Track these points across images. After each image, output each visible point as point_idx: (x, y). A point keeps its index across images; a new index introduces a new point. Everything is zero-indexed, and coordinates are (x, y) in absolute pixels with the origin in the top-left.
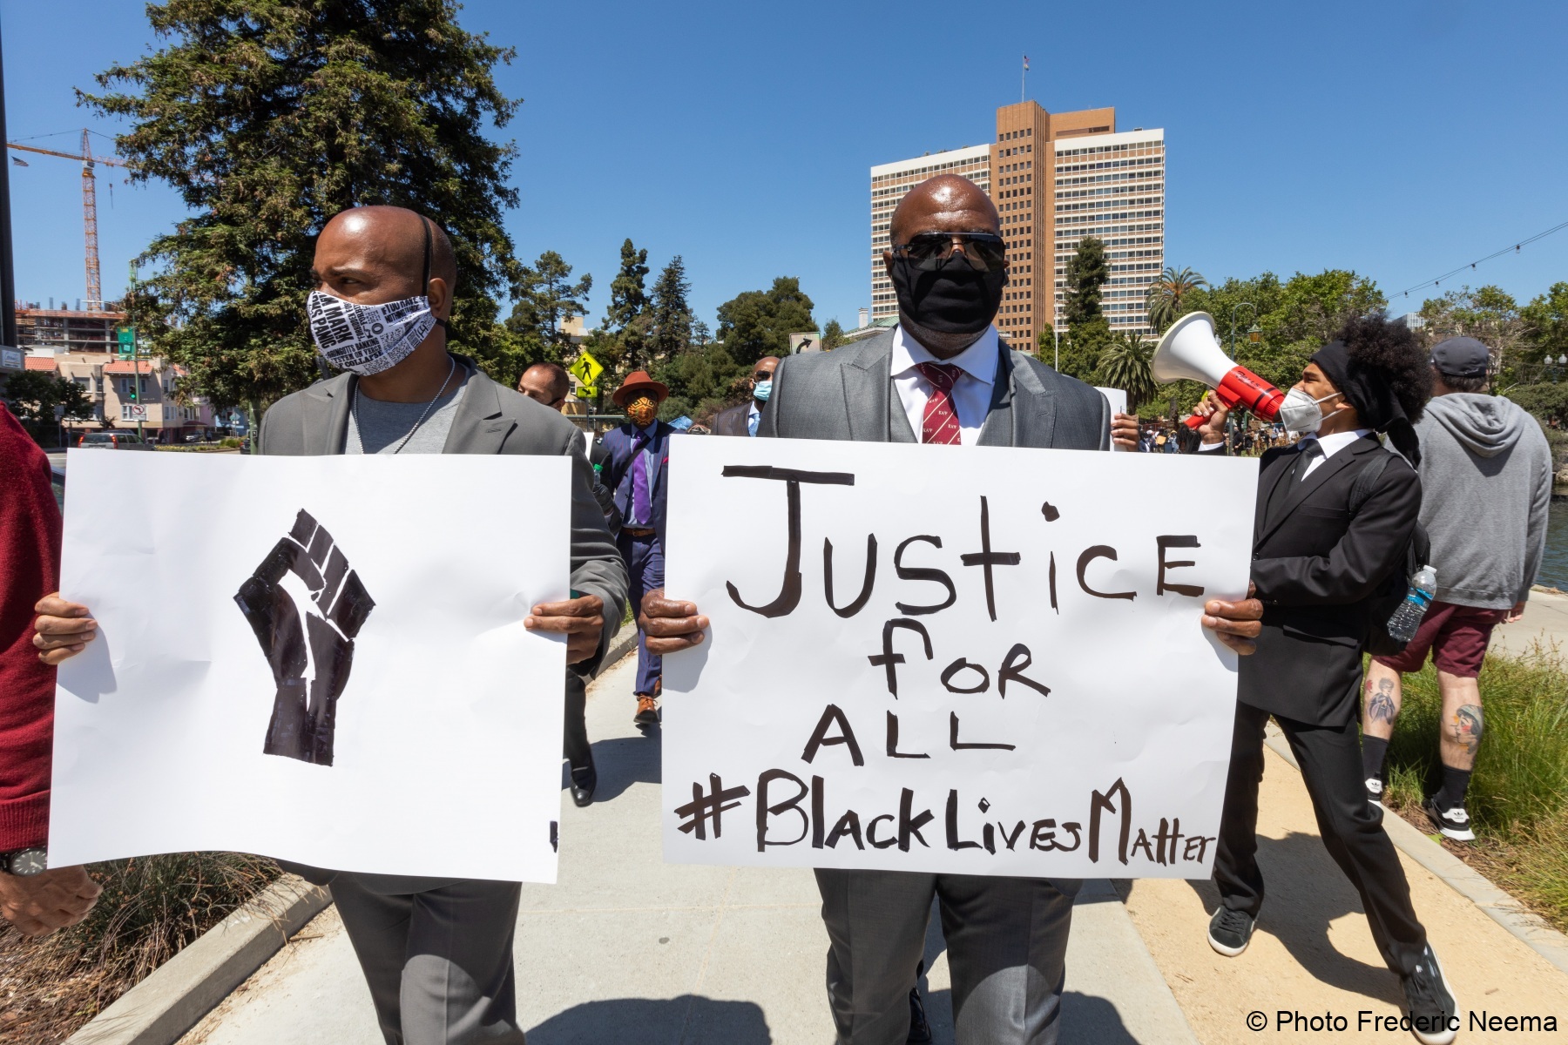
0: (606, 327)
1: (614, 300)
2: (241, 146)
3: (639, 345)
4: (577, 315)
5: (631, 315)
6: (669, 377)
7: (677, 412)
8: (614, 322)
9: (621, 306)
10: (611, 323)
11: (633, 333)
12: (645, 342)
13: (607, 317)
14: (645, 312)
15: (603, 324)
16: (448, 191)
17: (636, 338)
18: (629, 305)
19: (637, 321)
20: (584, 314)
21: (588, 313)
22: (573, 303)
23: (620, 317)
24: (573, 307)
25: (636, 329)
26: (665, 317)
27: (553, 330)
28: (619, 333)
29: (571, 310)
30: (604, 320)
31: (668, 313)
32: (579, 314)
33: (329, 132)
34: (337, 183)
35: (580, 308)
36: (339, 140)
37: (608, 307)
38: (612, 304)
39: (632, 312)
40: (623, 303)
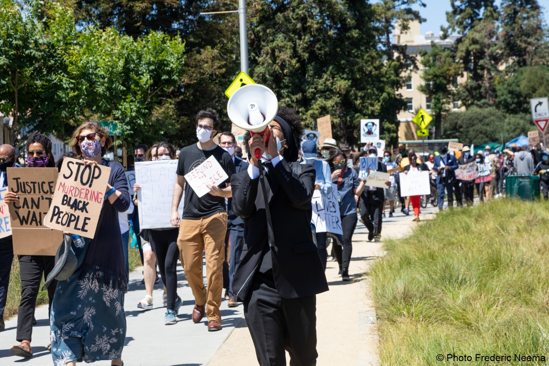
0: (445, 37)
1: (453, 5)
2: (268, 31)
3: (480, 55)
4: (414, 25)
5: (472, 21)
6: (511, 92)
7: (518, 131)
8: (454, 30)
9: (462, 11)
10: (450, 31)
11: (474, 42)
12: (488, 51)
13: (446, 25)
14: (487, 17)
15: (441, 33)
16: (353, 37)
17: (478, 47)
18: (469, 10)
19: (478, 27)
20: (420, 22)
21: (425, 20)
22: (409, 11)
23: (460, 23)
24: (409, 16)
25: (477, 36)
26: (512, 17)
27: (388, 42)
28: (459, 41)
29: (407, 20)
30: (442, 29)
31: (516, 12)
32: (416, 22)
33: (303, 20)
34: (306, 43)
35: (417, 16)
36: (308, 24)
37: (447, 13)
38: (450, 10)
39: (473, 17)
40: (463, 7)
